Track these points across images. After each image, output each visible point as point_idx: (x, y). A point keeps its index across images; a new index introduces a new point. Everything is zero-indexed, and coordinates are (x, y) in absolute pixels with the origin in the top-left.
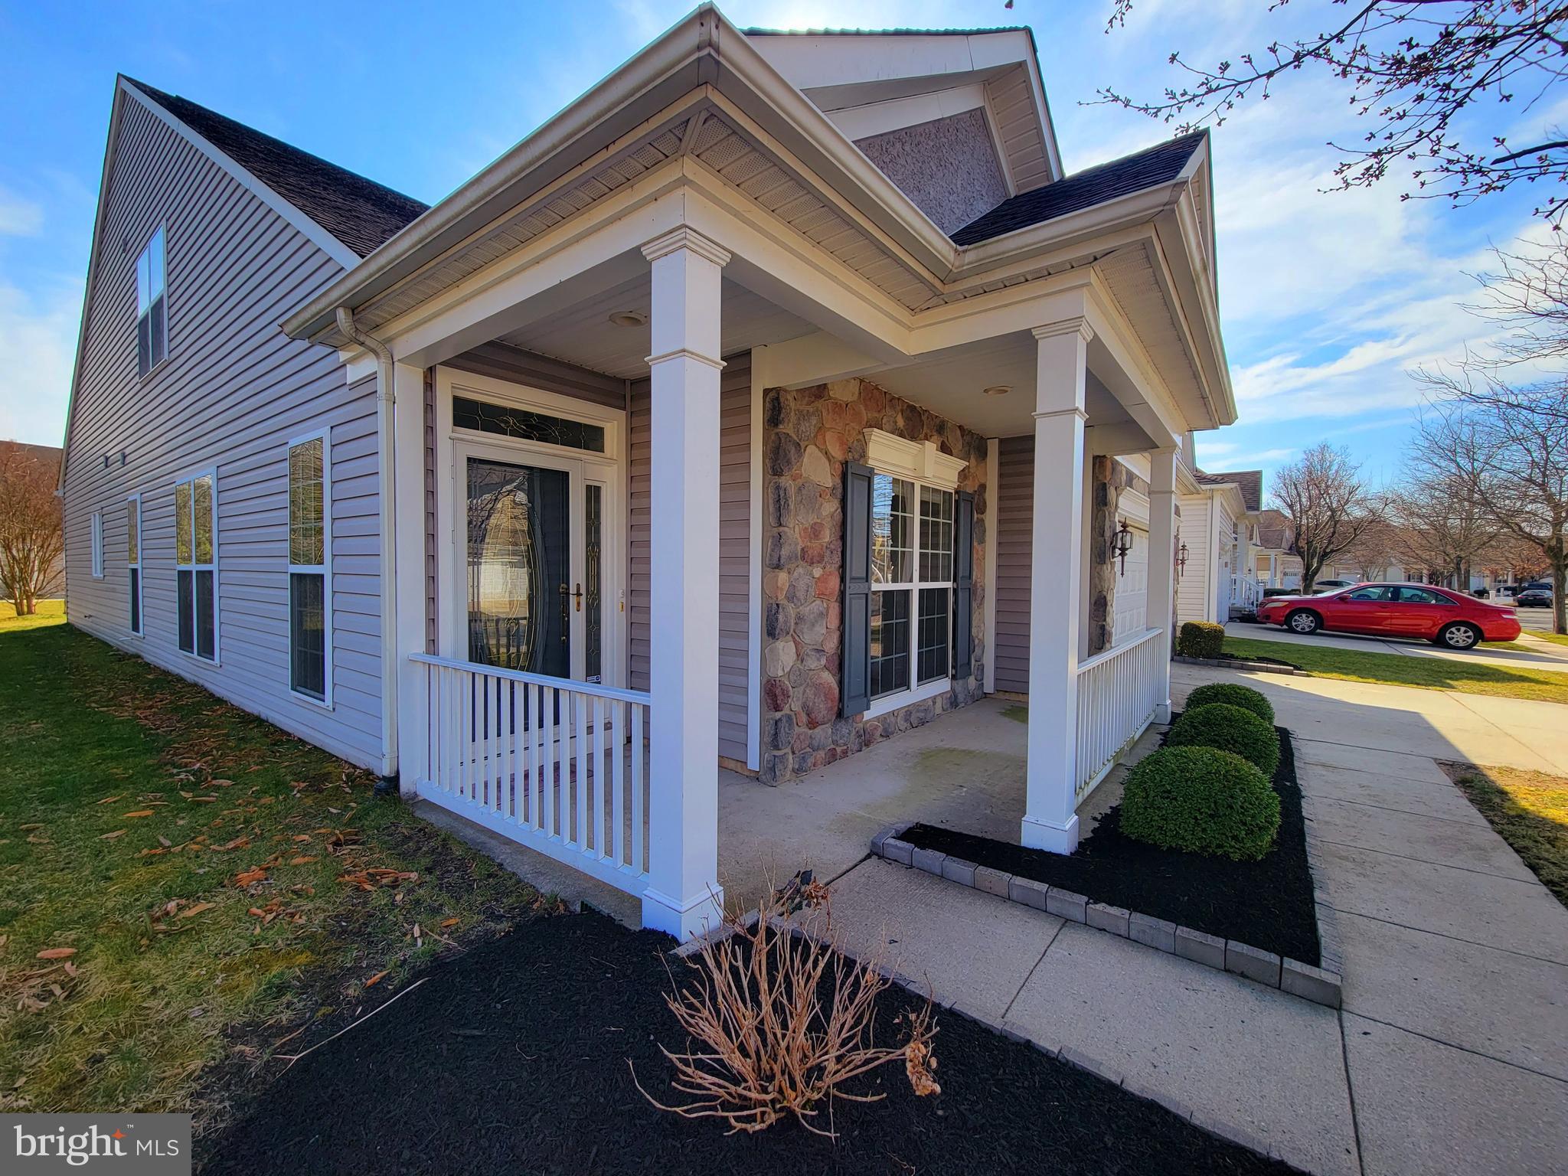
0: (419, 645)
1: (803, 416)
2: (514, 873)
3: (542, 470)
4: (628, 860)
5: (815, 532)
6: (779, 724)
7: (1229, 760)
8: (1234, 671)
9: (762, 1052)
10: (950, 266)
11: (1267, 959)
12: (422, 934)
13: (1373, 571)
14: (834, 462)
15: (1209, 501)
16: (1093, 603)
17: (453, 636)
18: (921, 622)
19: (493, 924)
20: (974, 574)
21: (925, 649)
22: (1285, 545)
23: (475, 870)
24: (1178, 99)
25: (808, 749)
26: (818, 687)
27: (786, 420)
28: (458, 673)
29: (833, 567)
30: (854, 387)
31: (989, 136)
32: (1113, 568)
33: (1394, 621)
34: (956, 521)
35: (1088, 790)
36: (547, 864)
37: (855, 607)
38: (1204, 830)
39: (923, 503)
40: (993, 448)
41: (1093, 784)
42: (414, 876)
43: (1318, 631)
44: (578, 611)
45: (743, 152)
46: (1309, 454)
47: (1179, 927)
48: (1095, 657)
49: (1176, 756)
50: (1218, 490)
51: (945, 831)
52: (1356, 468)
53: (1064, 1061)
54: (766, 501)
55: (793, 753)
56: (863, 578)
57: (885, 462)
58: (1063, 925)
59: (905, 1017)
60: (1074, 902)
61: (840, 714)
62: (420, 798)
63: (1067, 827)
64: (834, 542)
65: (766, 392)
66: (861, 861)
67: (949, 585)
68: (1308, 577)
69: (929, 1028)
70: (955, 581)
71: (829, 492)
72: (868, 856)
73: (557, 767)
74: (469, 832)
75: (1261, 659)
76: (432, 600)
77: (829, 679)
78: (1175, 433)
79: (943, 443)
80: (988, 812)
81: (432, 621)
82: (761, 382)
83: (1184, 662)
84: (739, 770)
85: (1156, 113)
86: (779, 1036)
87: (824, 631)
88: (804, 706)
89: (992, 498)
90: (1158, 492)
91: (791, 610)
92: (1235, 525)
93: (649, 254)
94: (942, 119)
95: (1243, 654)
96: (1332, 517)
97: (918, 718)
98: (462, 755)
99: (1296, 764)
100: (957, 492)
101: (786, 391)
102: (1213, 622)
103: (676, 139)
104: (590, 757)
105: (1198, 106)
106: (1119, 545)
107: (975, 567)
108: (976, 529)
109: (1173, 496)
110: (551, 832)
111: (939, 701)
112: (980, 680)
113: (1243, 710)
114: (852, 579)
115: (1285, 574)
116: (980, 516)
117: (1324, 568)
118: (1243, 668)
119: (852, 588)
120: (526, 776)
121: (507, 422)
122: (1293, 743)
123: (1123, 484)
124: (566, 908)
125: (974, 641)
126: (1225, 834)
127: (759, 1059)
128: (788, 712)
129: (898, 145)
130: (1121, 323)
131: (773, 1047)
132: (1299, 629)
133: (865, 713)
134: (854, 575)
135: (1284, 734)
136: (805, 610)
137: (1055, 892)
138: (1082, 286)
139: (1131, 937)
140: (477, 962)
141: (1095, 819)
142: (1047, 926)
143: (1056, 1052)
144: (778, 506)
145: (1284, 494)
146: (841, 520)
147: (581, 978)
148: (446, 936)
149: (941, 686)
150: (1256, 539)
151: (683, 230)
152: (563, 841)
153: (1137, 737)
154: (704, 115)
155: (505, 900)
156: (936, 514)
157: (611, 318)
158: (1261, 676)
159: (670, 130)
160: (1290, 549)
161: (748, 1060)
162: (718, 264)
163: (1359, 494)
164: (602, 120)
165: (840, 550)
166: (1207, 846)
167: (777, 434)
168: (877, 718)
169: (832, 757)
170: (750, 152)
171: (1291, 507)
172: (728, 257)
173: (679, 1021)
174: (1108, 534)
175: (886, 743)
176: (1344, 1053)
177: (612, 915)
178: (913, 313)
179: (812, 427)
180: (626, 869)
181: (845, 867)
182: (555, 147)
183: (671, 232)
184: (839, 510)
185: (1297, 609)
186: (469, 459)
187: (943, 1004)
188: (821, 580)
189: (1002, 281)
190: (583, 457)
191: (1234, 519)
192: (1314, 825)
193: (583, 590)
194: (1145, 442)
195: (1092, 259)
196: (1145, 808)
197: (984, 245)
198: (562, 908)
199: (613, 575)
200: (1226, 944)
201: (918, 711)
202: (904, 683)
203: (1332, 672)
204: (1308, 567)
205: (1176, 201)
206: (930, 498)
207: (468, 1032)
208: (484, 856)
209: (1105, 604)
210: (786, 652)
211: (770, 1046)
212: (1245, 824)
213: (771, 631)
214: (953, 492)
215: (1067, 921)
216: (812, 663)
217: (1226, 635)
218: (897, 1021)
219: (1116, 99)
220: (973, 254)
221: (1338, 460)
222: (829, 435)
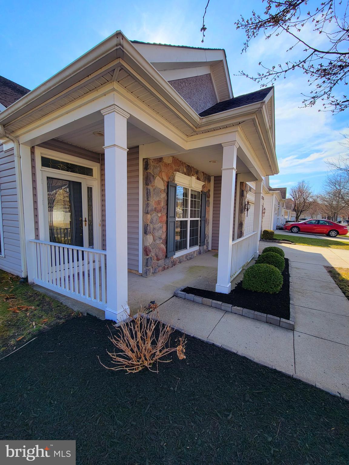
0: (33, 237)
1: (155, 167)
2: (66, 305)
3: (73, 182)
4: (101, 300)
5: (159, 203)
6: (148, 259)
7: (271, 267)
8: (276, 243)
9: (138, 351)
10: (198, 123)
11: (277, 319)
12: (36, 324)
13: (314, 216)
14: (165, 182)
15: (272, 196)
16: (239, 224)
17: (44, 234)
18: (190, 230)
19: (59, 320)
20: (206, 216)
21: (191, 238)
22: (292, 208)
23: (53, 305)
24: (261, 76)
25: (157, 267)
26: (160, 249)
27: (150, 168)
28: (46, 245)
29: (164, 213)
30: (171, 159)
31: (212, 83)
32: (245, 214)
33: (318, 230)
34: (201, 200)
35: (235, 276)
36: (76, 302)
37: (171, 226)
38: (263, 286)
39: (192, 195)
40: (212, 179)
41: (236, 275)
42: (33, 307)
43: (299, 232)
44: (86, 226)
45: (133, 82)
46: (299, 183)
47: (255, 312)
48: (239, 239)
49: (257, 266)
50: (274, 193)
51: (195, 289)
52: (311, 188)
53: (222, 348)
54: (144, 194)
55: (152, 268)
56: (173, 217)
57: (180, 182)
58: (225, 313)
59: (178, 339)
60: (228, 306)
61: (166, 257)
62: (35, 284)
63: (228, 287)
64: (165, 206)
65: (144, 159)
66: (171, 298)
67: (199, 219)
68: (297, 218)
69: (184, 342)
70: (200, 218)
71: (163, 191)
72: (173, 296)
73: (78, 274)
74: (51, 294)
75: (283, 240)
76: (36, 222)
77: (163, 246)
78: (262, 176)
79: (198, 177)
80: (207, 283)
81: (37, 229)
82: (142, 155)
83: (263, 241)
84: (136, 273)
85: (255, 80)
86: (143, 346)
87: (161, 232)
88: (156, 254)
89: (212, 193)
90: (257, 193)
91: (151, 226)
92: (279, 203)
93: (103, 113)
94: (198, 76)
95: (279, 239)
96: (304, 201)
97: (189, 257)
98: (48, 271)
99: (289, 268)
100: (201, 192)
101: (150, 159)
102: (272, 230)
103: (111, 76)
104: (89, 271)
105: (266, 79)
106: (246, 208)
107: (206, 214)
108: (207, 203)
109: (261, 194)
110: (77, 293)
111: (195, 252)
112: (207, 246)
113: (276, 254)
114: (170, 217)
115: (292, 217)
116: (208, 199)
117: (301, 215)
118: (279, 242)
119: (170, 220)
120: (69, 277)
121: (60, 166)
122: (289, 262)
123: (248, 190)
124: (82, 315)
125: (206, 235)
126: (268, 287)
127: (137, 354)
128: (151, 256)
129: (184, 83)
130: (247, 143)
131: (141, 350)
132: (294, 232)
133: (174, 256)
134: (170, 216)
135: (287, 260)
136: (156, 226)
137: (224, 304)
138: (236, 131)
139: (243, 315)
140: (53, 332)
141: (236, 284)
142: (221, 313)
143: (221, 346)
144: (147, 195)
145: (292, 194)
146: (167, 200)
147: (85, 334)
148: (43, 325)
149: (196, 248)
150: (285, 207)
151: (114, 106)
152: (81, 295)
153: (249, 262)
154: (119, 68)
155: (63, 313)
156: (195, 198)
157: (94, 133)
158: (283, 245)
159: (109, 72)
160: (293, 210)
161: (134, 354)
162: (126, 118)
163: (311, 195)
164: (86, 67)
165: (166, 208)
166: (264, 290)
167: (147, 172)
168: (177, 258)
169: (164, 269)
170: (135, 82)
171: (294, 198)
172: (129, 116)
173: (114, 344)
174: (243, 205)
175: (180, 265)
176: (294, 341)
177: (96, 316)
178: (187, 137)
179: (158, 171)
180: (101, 303)
181: (166, 300)
182: (70, 75)
183: (110, 106)
184: (166, 196)
185: (294, 226)
186: (47, 177)
187: (191, 335)
188: (161, 217)
189: (213, 128)
190: (86, 178)
191: (279, 201)
192: (292, 284)
193: (87, 220)
194: (254, 178)
195: (239, 123)
196: (249, 281)
197: (208, 117)
198: (81, 315)
199: (97, 215)
200: (267, 315)
201: (189, 255)
202: (185, 247)
203: (301, 243)
204: (297, 215)
205: (262, 107)
206: (194, 193)
207: (50, 352)
208: (56, 301)
209: (242, 225)
210: (150, 238)
211: (140, 349)
212: (274, 284)
213: (145, 232)
214: (200, 191)
215: (227, 312)
216: (158, 242)
217: (275, 233)
218: (176, 340)
219: (244, 74)
220: (205, 120)
221: (307, 185)
222: (163, 173)
